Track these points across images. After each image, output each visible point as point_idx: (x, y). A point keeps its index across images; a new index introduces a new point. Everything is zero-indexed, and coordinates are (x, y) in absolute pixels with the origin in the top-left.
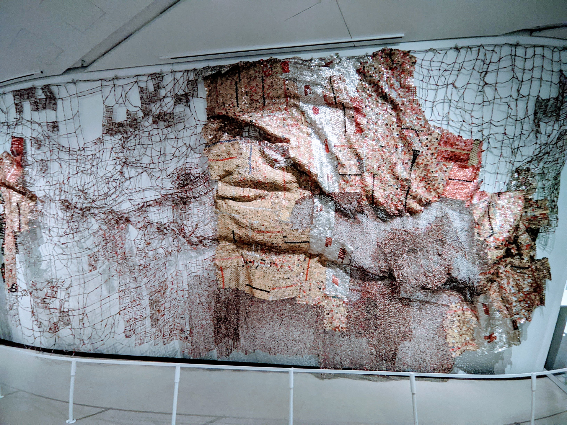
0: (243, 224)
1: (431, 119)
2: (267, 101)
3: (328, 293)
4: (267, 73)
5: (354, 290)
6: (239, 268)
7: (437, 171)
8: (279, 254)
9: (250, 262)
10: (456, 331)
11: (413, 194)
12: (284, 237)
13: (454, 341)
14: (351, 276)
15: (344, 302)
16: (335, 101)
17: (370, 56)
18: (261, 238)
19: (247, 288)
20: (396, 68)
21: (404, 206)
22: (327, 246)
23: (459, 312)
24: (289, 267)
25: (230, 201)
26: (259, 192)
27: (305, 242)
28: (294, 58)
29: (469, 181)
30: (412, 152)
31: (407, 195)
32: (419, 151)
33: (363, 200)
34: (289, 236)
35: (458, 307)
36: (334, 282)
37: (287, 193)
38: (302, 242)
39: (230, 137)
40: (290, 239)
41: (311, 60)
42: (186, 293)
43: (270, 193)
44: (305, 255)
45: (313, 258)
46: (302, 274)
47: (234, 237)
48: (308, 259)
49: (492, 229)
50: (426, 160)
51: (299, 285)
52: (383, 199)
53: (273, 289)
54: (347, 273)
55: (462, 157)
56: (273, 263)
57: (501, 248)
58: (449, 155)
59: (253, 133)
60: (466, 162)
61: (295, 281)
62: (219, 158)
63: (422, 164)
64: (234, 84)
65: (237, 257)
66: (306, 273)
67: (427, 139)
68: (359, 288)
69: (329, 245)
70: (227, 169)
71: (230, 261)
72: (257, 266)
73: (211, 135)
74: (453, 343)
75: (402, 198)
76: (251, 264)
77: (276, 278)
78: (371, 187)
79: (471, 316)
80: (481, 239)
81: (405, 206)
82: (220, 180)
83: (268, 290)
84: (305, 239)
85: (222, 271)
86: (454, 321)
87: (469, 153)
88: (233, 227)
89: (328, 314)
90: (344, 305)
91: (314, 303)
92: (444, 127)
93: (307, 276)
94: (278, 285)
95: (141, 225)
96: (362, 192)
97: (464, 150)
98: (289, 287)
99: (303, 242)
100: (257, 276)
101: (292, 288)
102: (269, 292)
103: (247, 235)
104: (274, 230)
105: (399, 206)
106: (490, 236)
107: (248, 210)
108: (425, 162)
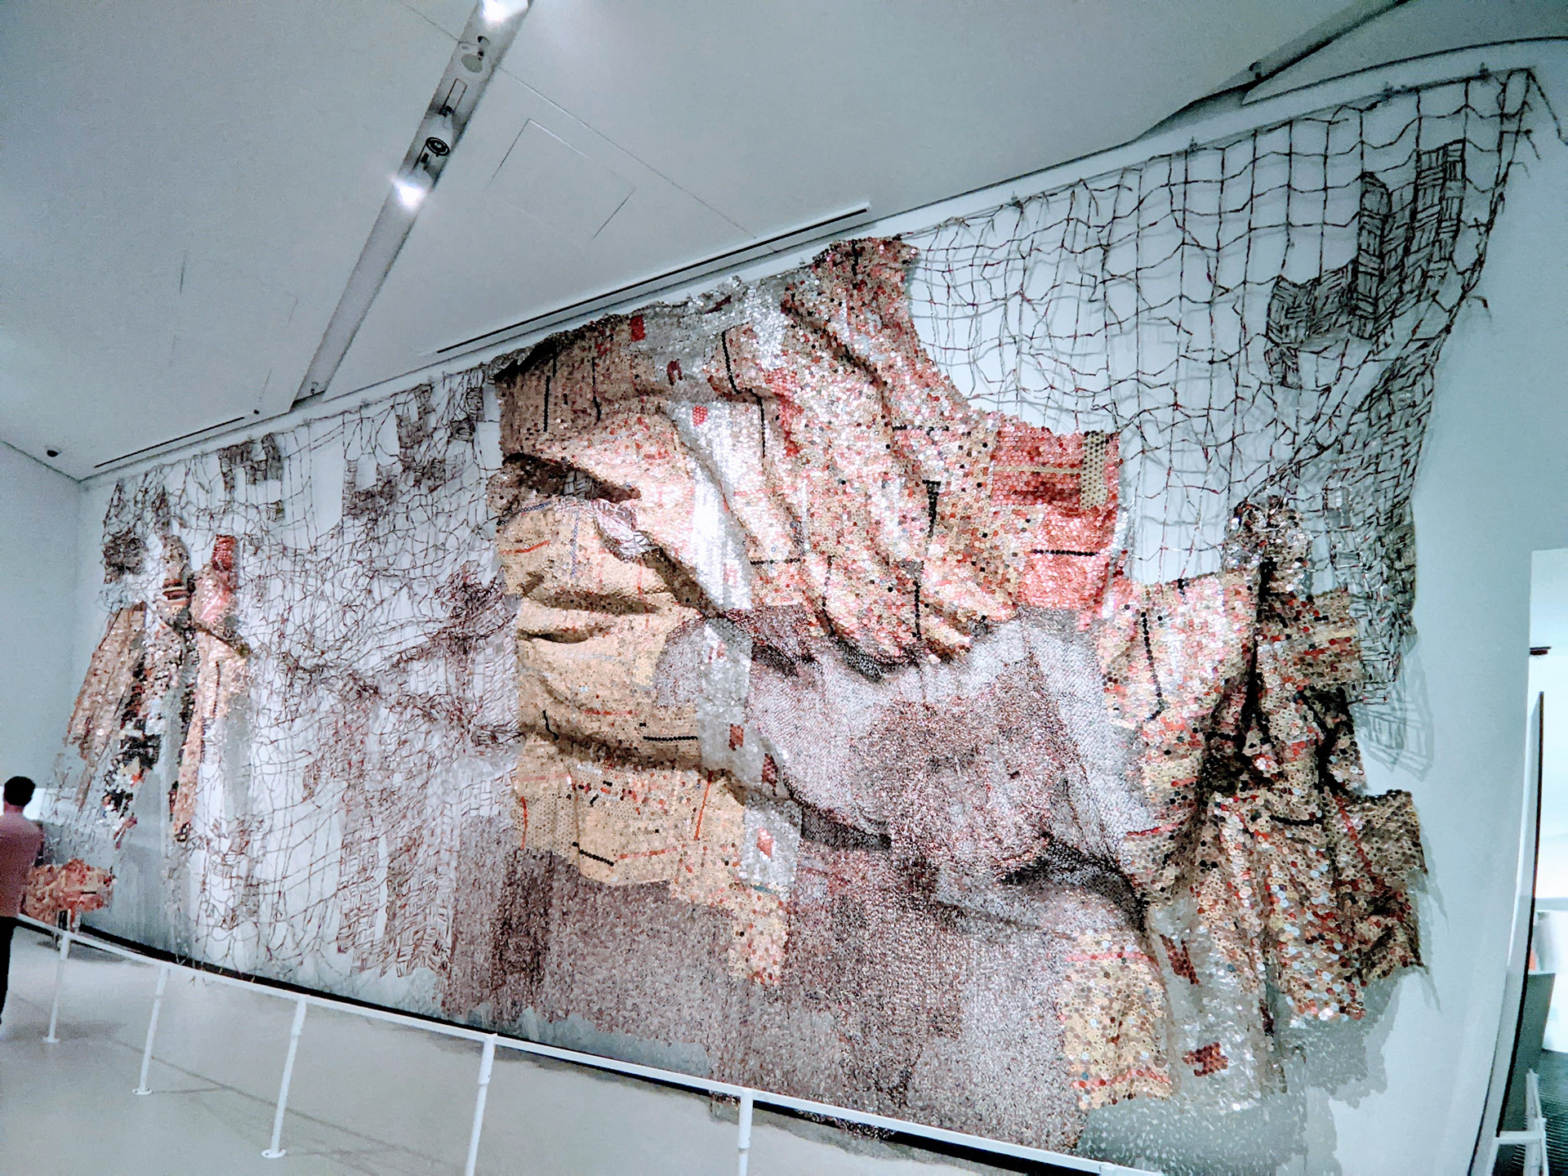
0: (561, 695)
1: (974, 394)
2: (605, 409)
3: (743, 875)
4: (602, 348)
5: (810, 870)
6: (559, 802)
7: (996, 533)
8: (643, 770)
9: (581, 787)
10: (1093, 1023)
11: (931, 601)
12: (641, 725)
13: (1085, 1057)
14: (804, 832)
15: (781, 903)
16: (734, 387)
17: (810, 267)
18: (595, 725)
19: (574, 851)
20: (863, 282)
21: (914, 635)
22: (734, 749)
23: (1109, 963)
24: (661, 802)
25: (542, 641)
26: (598, 617)
27: (688, 738)
28: (653, 307)
29: (1086, 554)
30: (924, 486)
31: (917, 606)
32: (939, 484)
33: (810, 623)
34: (650, 723)
36: (762, 847)
37: (652, 616)
38: (680, 738)
39: (541, 498)
40: (653, 729)
41: (686, 303)
42: (455, 854)
43: (619, 620)
44: (699, 772)
45: (716, 780)
46: (689, 822)
47: (547, 725)
48: (704, 782)
49: (1159, 695)
50: (961, 504)
51: (680, 849)
52: (855, 620)
53: (623, 857)
54: (795, 825)
55: (1059, 486)
56: (628, 793)
57: (1181, 752)
58: (1027, 484)
59: (584, 485)
60: (1074, 500)
61: (671, 841)
62: (520, 546)
63: (953, 516)
64: (543, 382)
65: (559, 776)
67: (961, 447)
68: (820, 866)
69: (737, 747)
70: (531, 569)
71: (544, 785)
72: (595, 799)
73: (502, 498)
74: (1082, 1062)
75: (907, 613)
76: (583, 792)
77: (631, 830)
78: (820, 590)
79: (1148, 978)
80: (1126, 725)
81: (917, 635)
82: (525, 594)
83: (612, 860)
85: (525, 807)
86: (1090, 989)
88: (544, 702)
89: (742, 934)
90: (781, 912)
91: (709, 901)
92: (1009, 410)
93: (698, 827)
94: (632, 847)
95: (392, 700)
96: (805, 603)
97: (1060, 465)
98: (656, 853)
99: (684, 738)
100: (590, 821)
101: (662, 856)
102: (612, 864)
103: (568, 721)
104: (621, 707)
106: (1154, 717)
107: (570, 662)
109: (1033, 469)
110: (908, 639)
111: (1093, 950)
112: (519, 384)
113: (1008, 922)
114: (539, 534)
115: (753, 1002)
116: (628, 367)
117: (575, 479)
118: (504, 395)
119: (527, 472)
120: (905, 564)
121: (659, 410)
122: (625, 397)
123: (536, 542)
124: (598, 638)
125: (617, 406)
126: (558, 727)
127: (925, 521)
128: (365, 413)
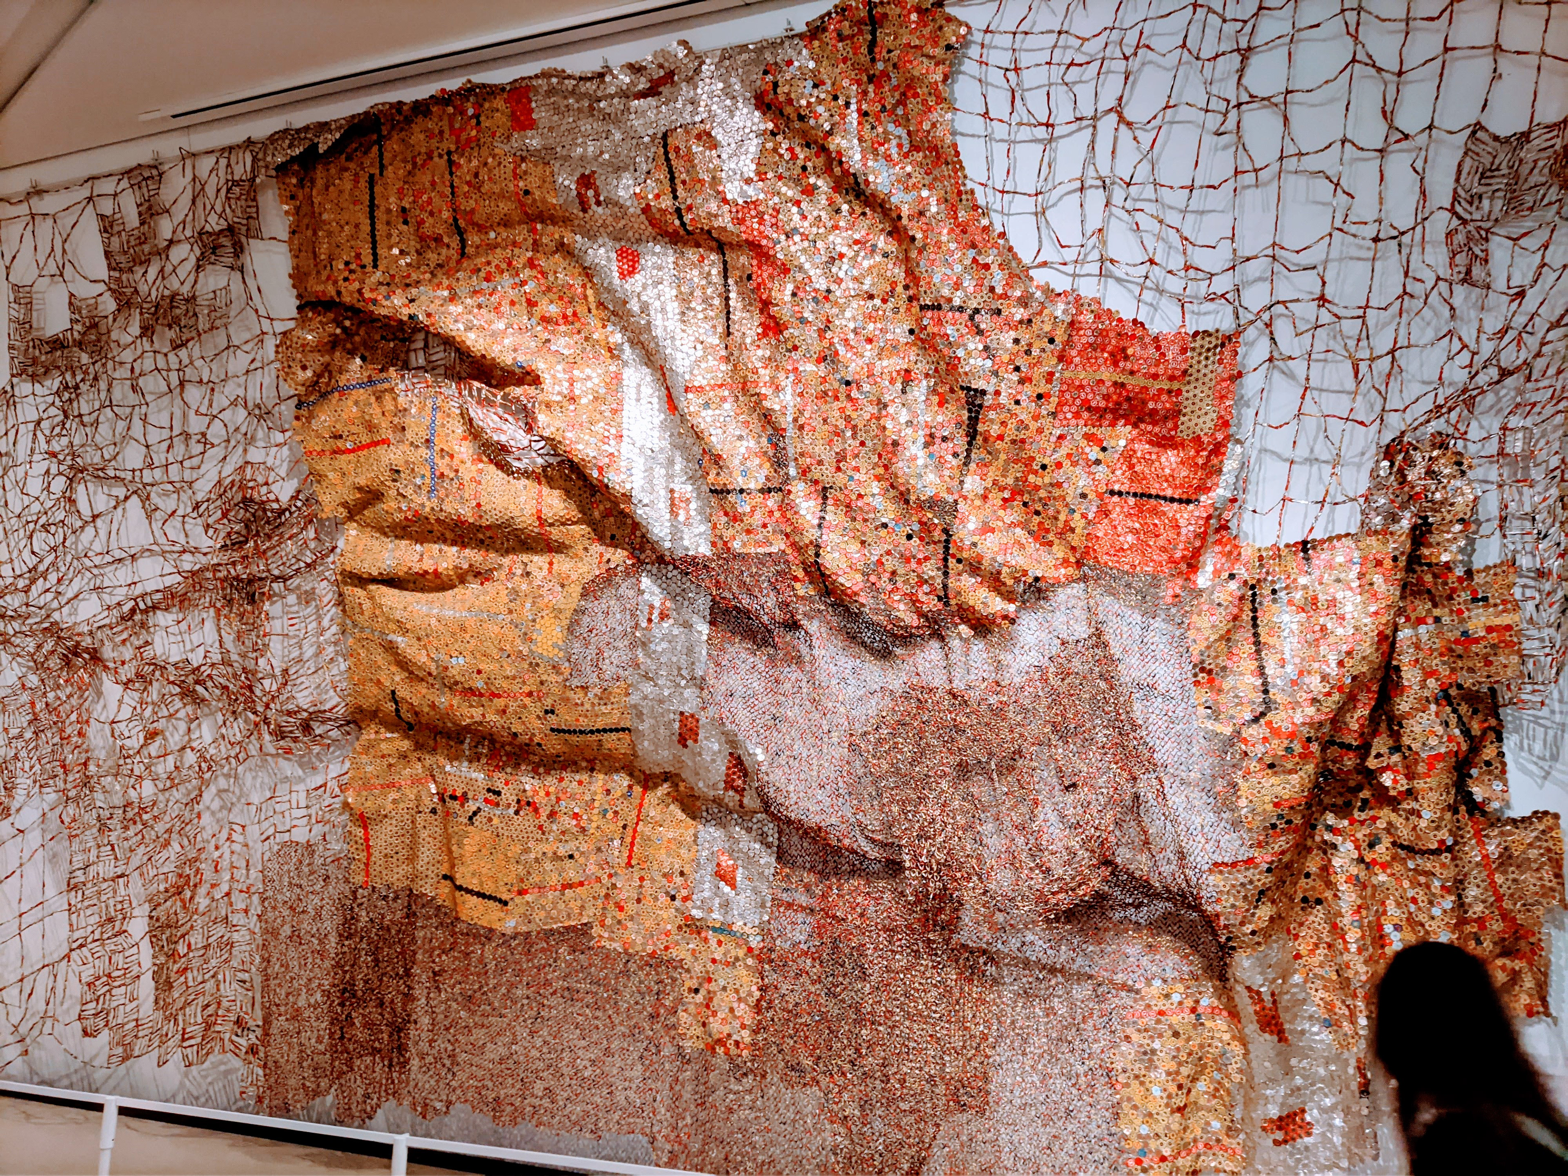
0: (420, 668)
1: (1040, 259)
2: (473, 239)
3: (697, 913)
4: (464, 136)
5: (789, 905)
6: (420, 819)
7: (1059, 465)
8: (548, 772)
9: (453, 797)
10: (1156, 1091)
11: (965, 555)
12: (547, 712)
13: (1144, 1130)
14: (781, 856)
15: (750, 950)
16: (683, 224)
17: (801, 36)
18: (477, 713)
19: (445, 888)
20: (885, 74)
21: (940, 599)
22: (685, 746)
23: (1181, 1019)
24: (576, 816)
25: (384, 589)
26: (472, 556)
27: (617, 730)
28: (545, 75)
29: (1180, 501)
30: (962, 394)
31: (945, 560)
32: (984, 392)
33: (796, 579)
34: (561, 710)
35: (1176, 998)
36: (724, 876)
37: (558, 558)
38: (605, 731)
39: (370, 370)
40: (565, 718)
41: (601, 76)
42: (256, 898)
43: (506, 561)
44: (631, 775)
45: (656, 786)
46: (617, 843)
47: (397, 710)
48: (637, 789)
49: (1266, 692)
50: (1012, 424)
51: (605, 880)
52: (859, 577)
53: (522, 892)
54: (769, 846)
55: (1151, 405)
56: (525, 804)
57: (1289, 766)
58: (1107, 397)
59: (439, 355)
60: (1170, 425)
61: (592, 869)
62: (340, 443)
63: (1001, 437)
64: (363, 184)
65: (416, 781)
66: (628, 840)
67: (1016, 341)
68: (803, 899)
69: (690, 742)
70: (362, 481)
71: (393, 795)
72: (475, 813)
73: (304, 368)
74: (1140, 1136)
75: (930, 570)
76: (456, 805)
77: (533, 856)
78: (812, 534)
79: (1227, 1037)
80: (1219, 728)
81: (944, 599)
82: (351, 518)
83: (504, 897)
84: (613, 720)
85: (365, 828)
86: (1153, 1052)
87: (1176, 385)
88: (394, 678)
89: (697, 991)
90: (750, 961)
91: (650, 949)
92: (1088, 289)
93: (631, 851)
94: (535, 878)
95: (128, 671)
96: (789, 551)
97: (1155, 376)
98: (570, 886)
99: (611, 730)
100: (470, 845)
101: (579, 890)
102: (506, 903)
103: (433, 706)
104: (516, 688)
105: (923, 598)
106: (1256, 720)
107: (433, 622)
108: (1011, 431)
109: (1116, 378)
110: (931, 604)
111: (1161, 1004)
112: (320, 183)
113: (1053, 971)
114: (371, 427)
115: (713, 1077)
116: (510, 174)
117: (426, 346)
118: (293, 197)
119: (345, 329)
120: (933, 503)
121: (562, 248)
122: (506, 223)
123: (365, 439)
124: (474, 586)
125: (492, 235)
126: (416, 714)
127: (961, 442)
128: (41, 205)
